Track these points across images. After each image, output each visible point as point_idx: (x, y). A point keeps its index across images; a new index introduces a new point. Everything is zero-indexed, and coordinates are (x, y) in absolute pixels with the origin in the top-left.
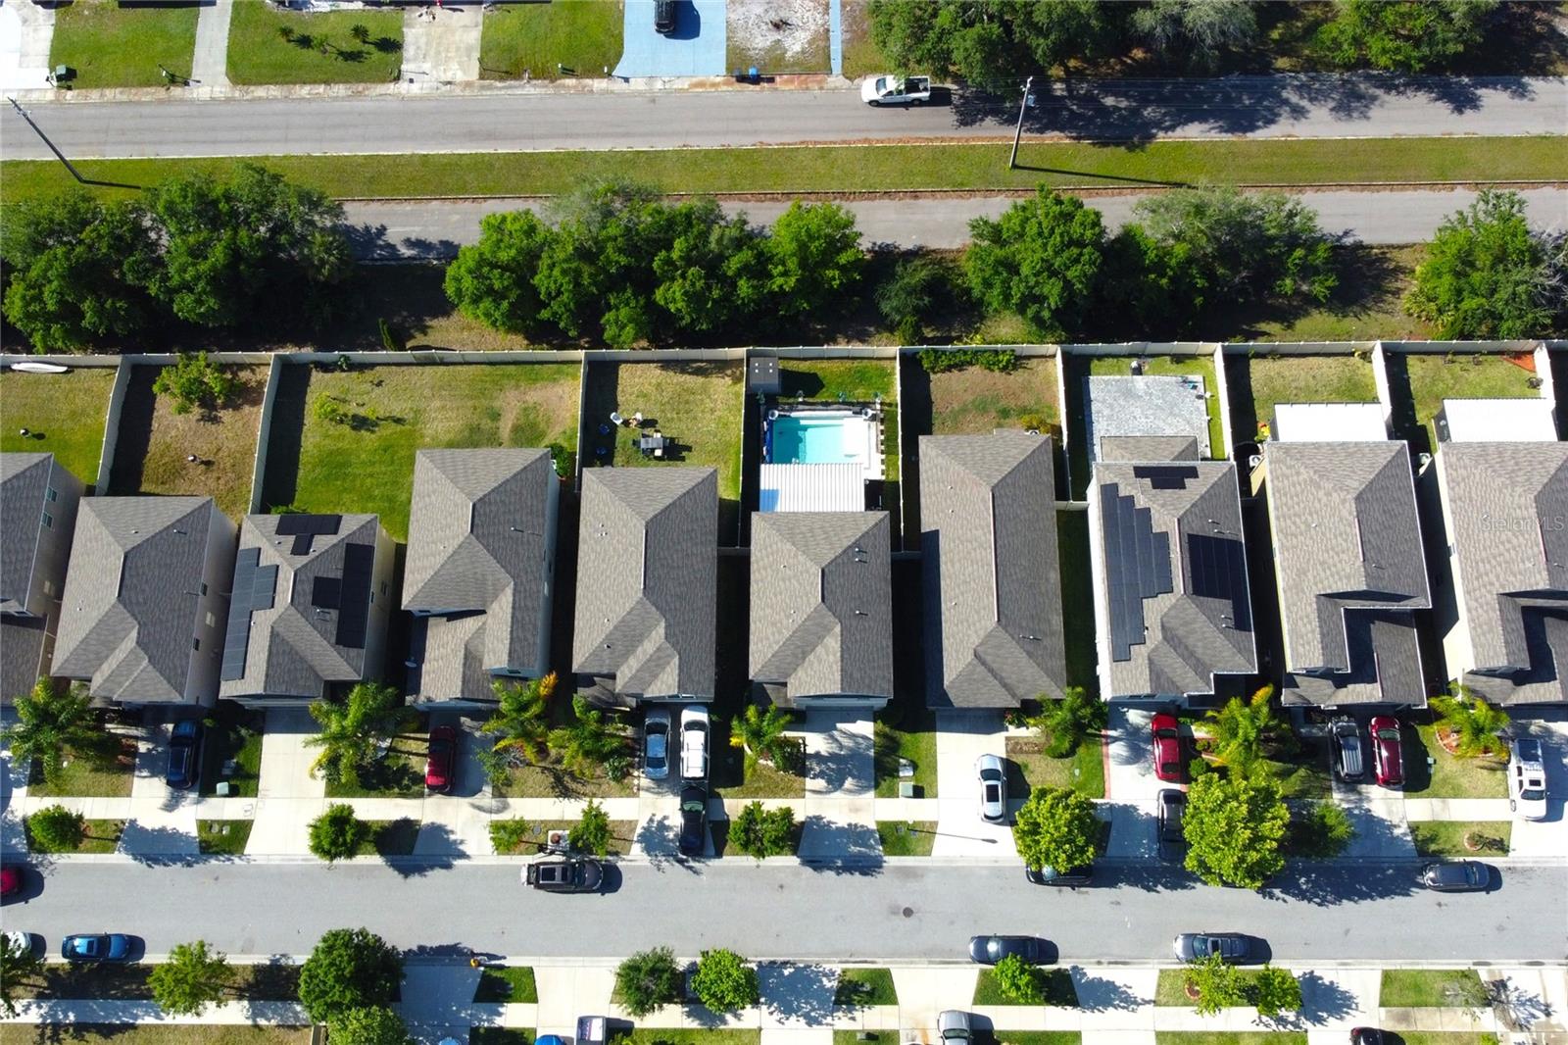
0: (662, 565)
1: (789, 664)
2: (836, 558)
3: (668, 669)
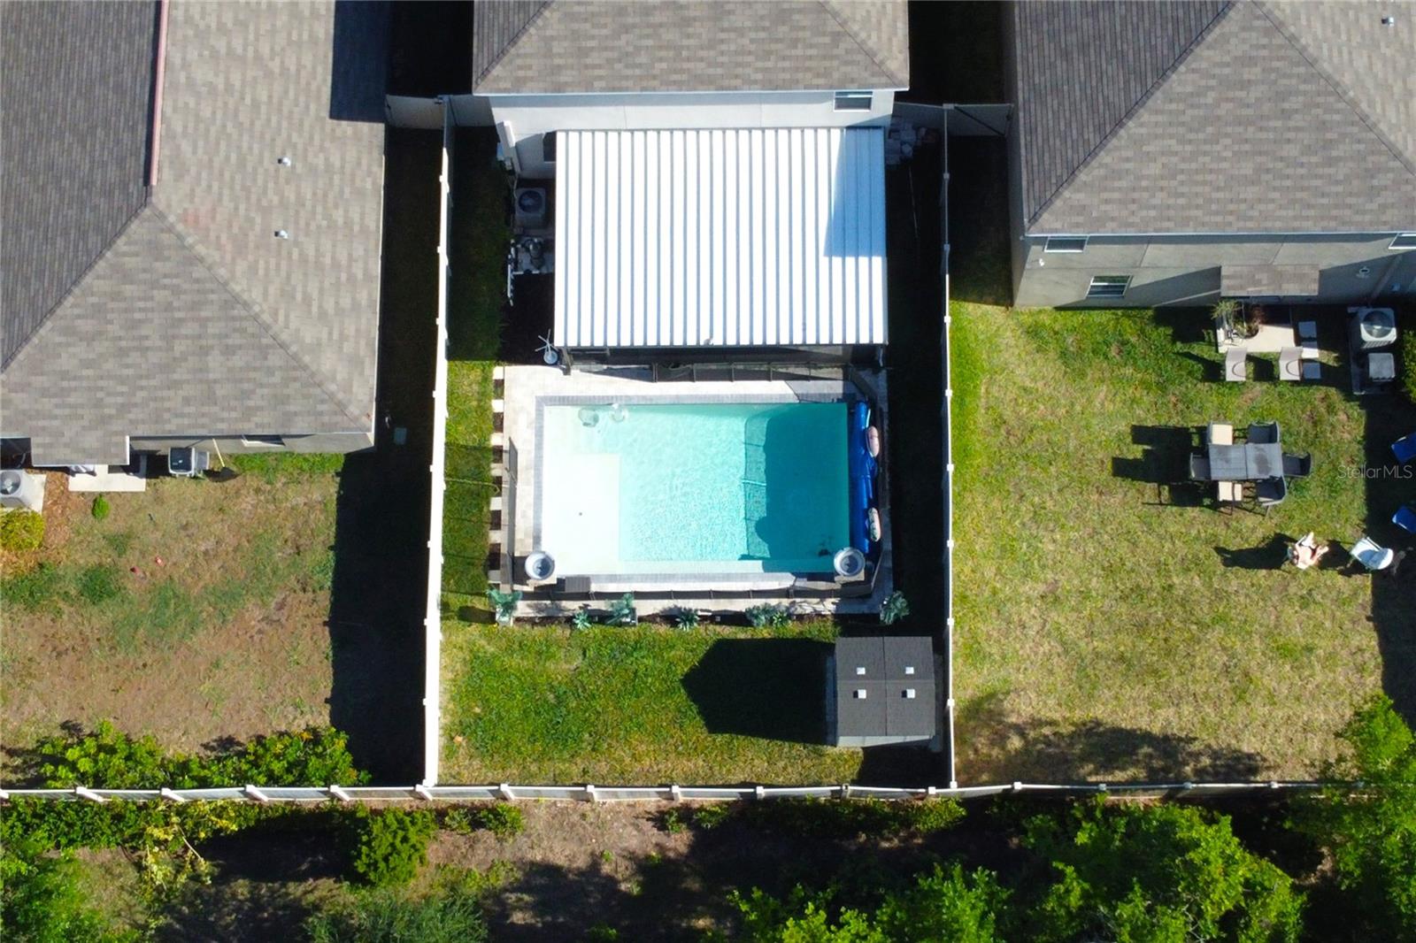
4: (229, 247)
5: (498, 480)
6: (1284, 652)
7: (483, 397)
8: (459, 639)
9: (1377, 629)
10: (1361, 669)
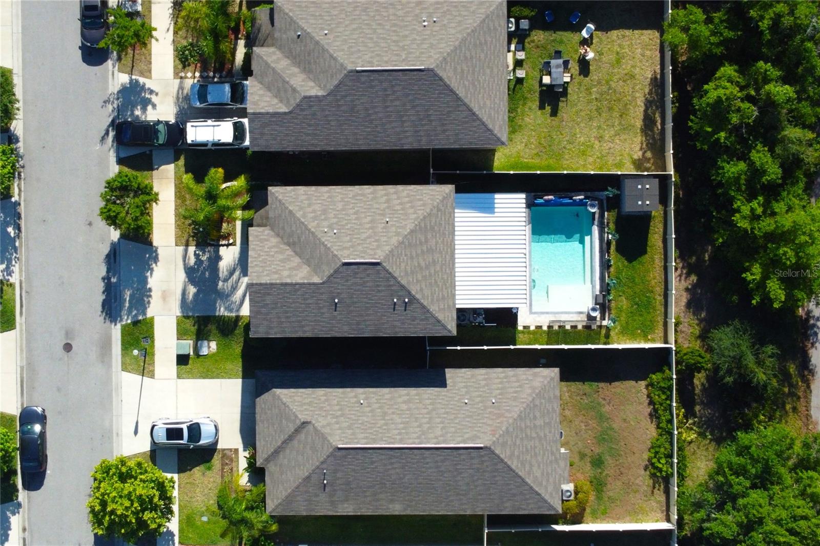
0: (385, 90)
1: (283, 228)
2: (395, 278)
3: (275, 101)
4: (501, 419)
5: (560, 327)
6: (618, 61)
7: (530, 333)
8: (615, 338)
9: (610, 30)
10: (624, 36)
